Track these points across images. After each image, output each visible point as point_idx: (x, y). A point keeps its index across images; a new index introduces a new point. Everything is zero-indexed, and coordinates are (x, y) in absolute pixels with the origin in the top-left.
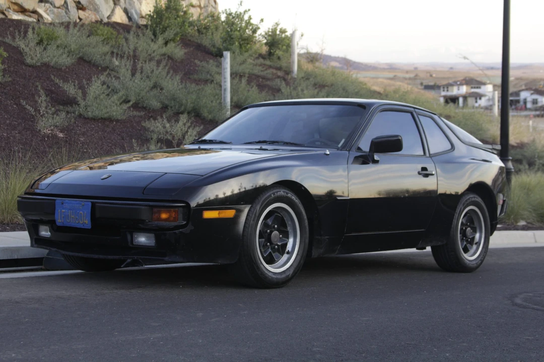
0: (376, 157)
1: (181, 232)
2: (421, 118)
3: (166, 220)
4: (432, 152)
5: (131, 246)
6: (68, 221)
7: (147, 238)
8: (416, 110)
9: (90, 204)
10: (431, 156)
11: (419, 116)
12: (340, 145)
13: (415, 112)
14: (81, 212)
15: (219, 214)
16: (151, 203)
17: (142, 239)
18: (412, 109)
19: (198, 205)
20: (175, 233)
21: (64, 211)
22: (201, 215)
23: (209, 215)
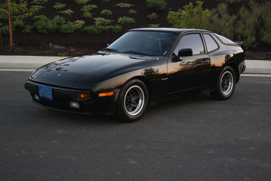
0: (181, 58)
1: (89, 103)
2: (204, 35)
3: (83, 98)
4: (208, 51)
5: (70, 107)
6: (44, 96)
7: (76, 104)
8: (202, 32)
9: (52, 89)
10: (208, 53)
11: (203, 35)
12: (164, 54)
13: (202, 33)
14: (48, 93)
15: (106, 94)
16: (76, 91)
17: (74, 105)
18: (200, 32)
19: (97, 91)
20: (87, 103)
21: (42, 91)
22: (98, 95)
23: (101, 95)
